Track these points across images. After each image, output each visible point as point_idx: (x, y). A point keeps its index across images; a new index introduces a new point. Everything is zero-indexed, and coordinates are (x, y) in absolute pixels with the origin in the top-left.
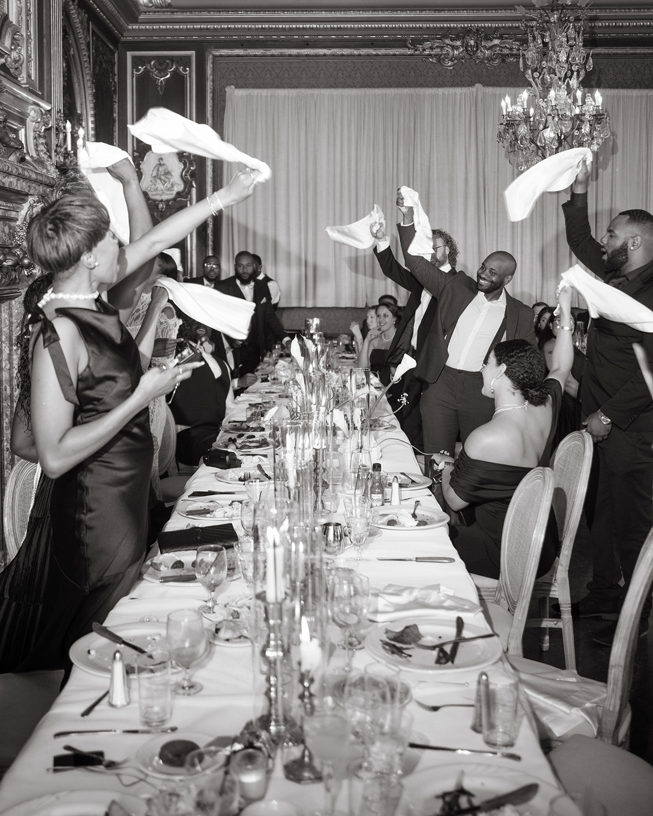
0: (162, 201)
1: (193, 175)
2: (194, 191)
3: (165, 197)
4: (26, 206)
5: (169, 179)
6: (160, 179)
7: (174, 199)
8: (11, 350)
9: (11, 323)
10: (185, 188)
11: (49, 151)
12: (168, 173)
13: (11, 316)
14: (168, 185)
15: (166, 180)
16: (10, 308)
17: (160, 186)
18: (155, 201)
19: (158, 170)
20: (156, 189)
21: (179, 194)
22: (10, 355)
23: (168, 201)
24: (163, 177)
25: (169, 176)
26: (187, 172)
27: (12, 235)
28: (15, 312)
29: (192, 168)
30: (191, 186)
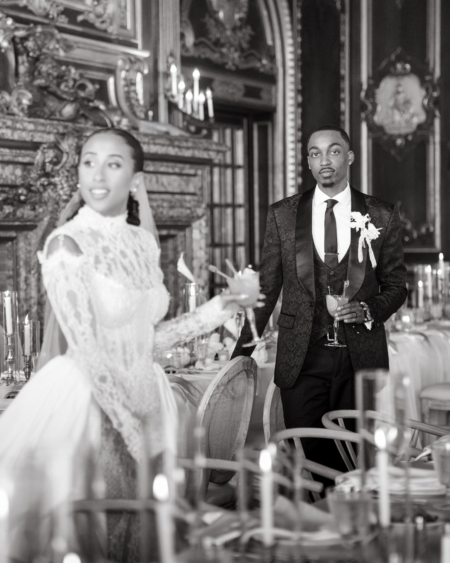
0: (400, 135)
1: (436, 102)
2: (437, 121)
3: (403, 131)
5: (408, 109)
6: (399, 110)
7: (414, 133)
10: (427, 118)
12: (407, 102)
14: (407, 116)
15: (405, 110)
18: (392, 136)
19: (395, 99)
20: (393, 121)
21: (420, 126)
23: (407, 135)
24: (402, 107)
25: (408, 105)
26: (429, 100)
29: (435, 94)
30: (434, 116)
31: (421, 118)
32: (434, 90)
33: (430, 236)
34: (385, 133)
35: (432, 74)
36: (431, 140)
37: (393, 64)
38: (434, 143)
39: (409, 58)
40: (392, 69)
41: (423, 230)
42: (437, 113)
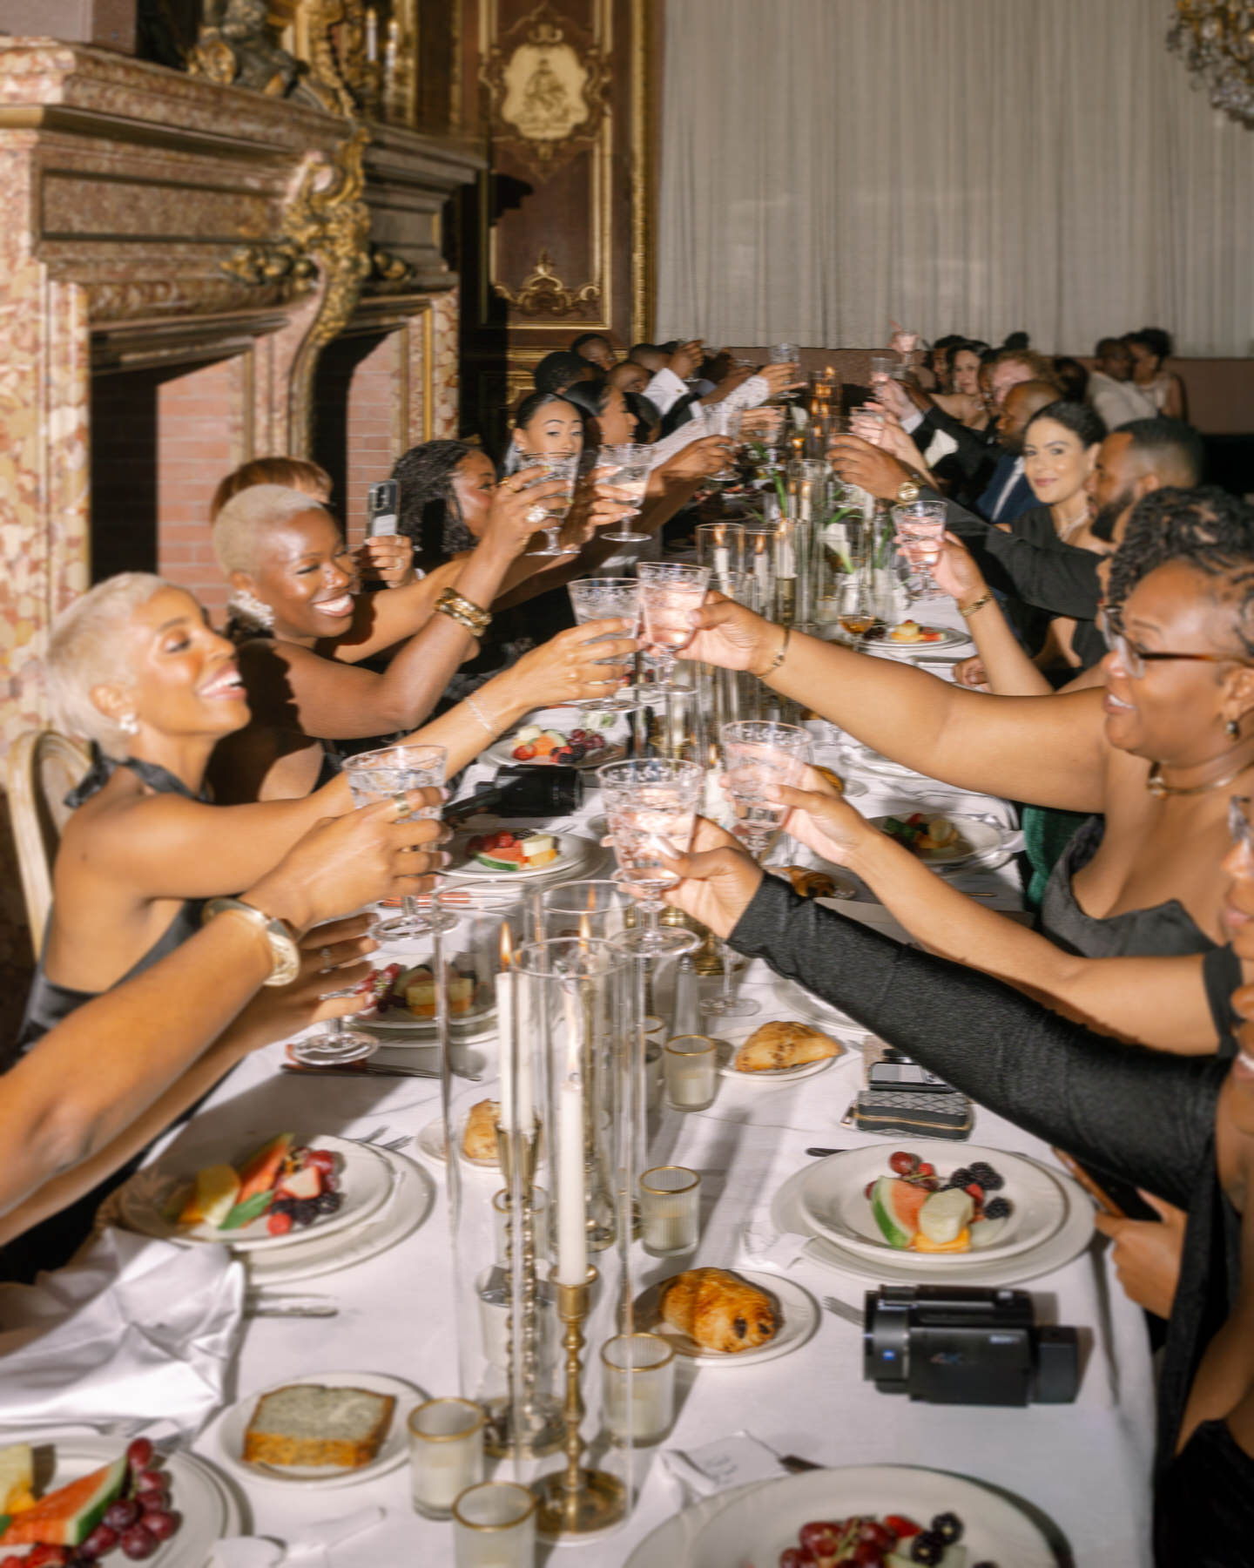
0: (544, 141)
1: (606, 92)
2: (608, 124)
3: (551, 134)
4: (301, 171)
5: (559, 100)
6: (543, 100)
7: (569, 139)
8: (271, 420)
9: (271, 373)
10: (591, 115)
11: (336, 62)
12: (557, 89)
13: (271, 360)
14: (557, 111)
15: (554, 102)
16: (271, 348)
17: (542, 113)
18: (531, 141)
19: (538, 83)
20: (534, 120)
21: (578, 129)
22: (270, 427)
23: (556, 142)
24: (548, 97)
25: (559, 95)
26: (595, 87)
27: (275, 221)
28: (278, 353)
29: (606, 80)
30: (602, 114)
31: (579, 115)
32: (602, 72)
33: (594, 302)
34: (519, 137)
35: (600, 47)
36: (597, 151)
37: (534, 26)
38: (602, 156)
39: (560, 19)
40: (531, 35)
41: (583, 295)
42: (608, 109)
